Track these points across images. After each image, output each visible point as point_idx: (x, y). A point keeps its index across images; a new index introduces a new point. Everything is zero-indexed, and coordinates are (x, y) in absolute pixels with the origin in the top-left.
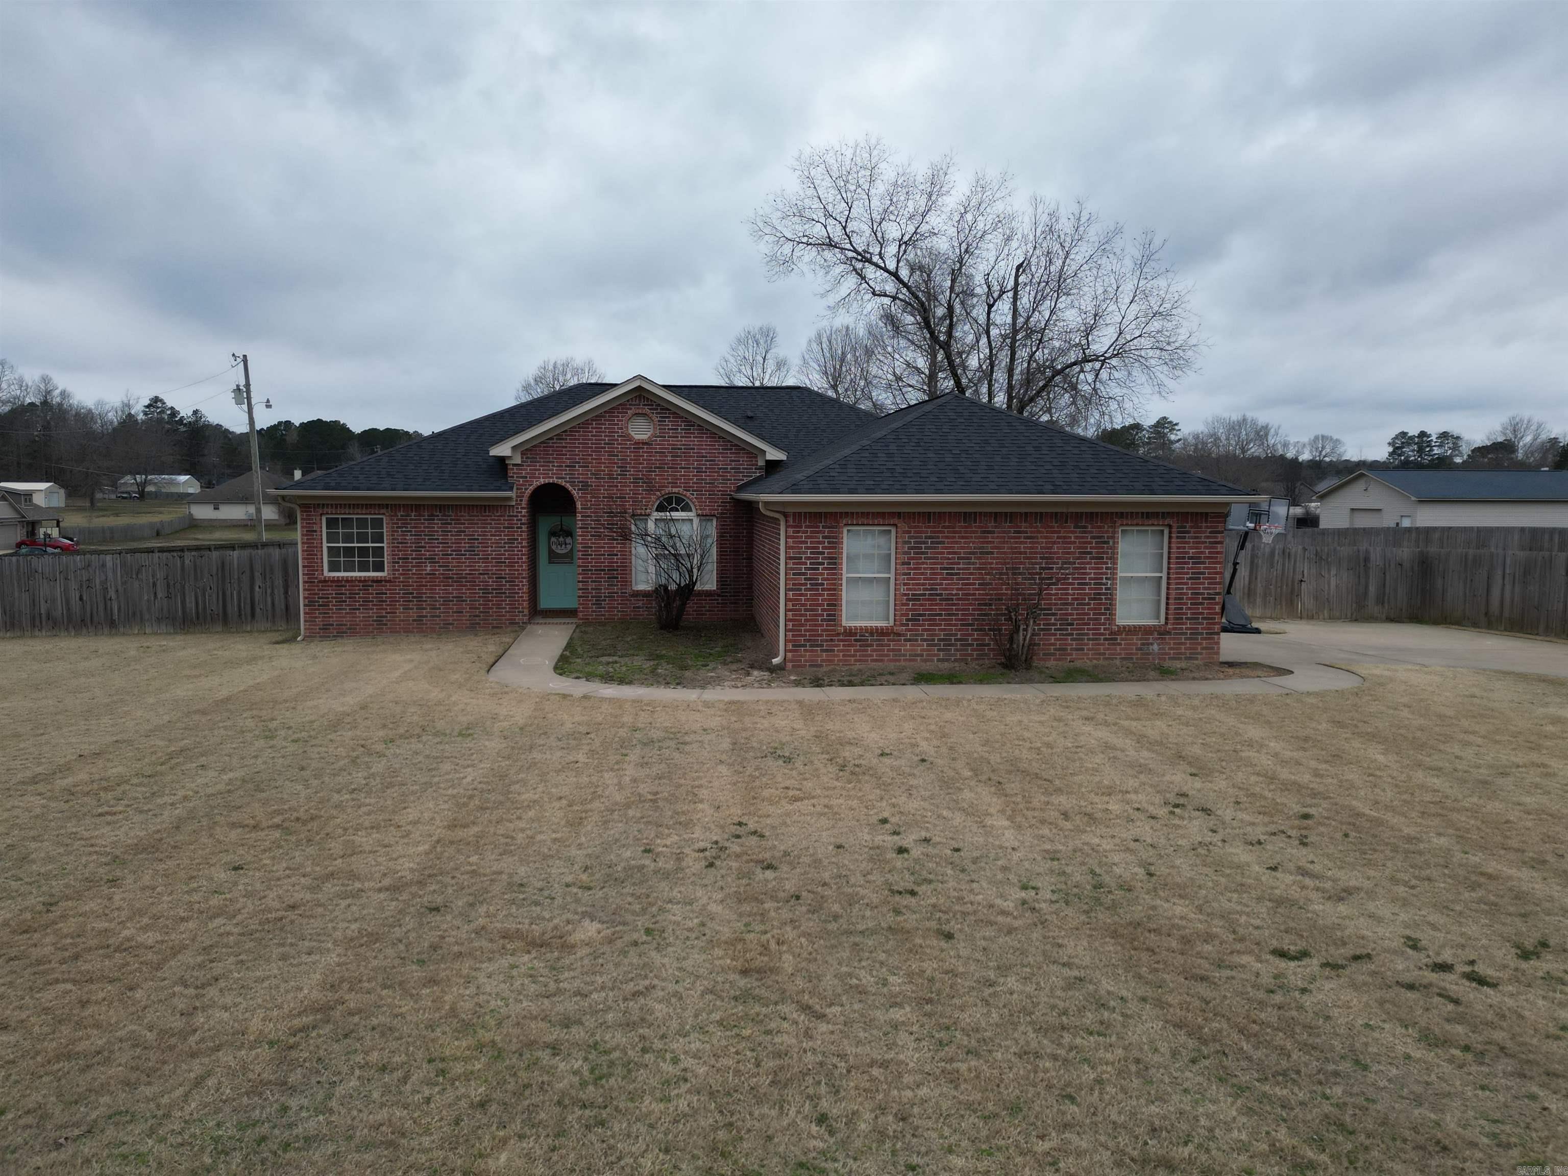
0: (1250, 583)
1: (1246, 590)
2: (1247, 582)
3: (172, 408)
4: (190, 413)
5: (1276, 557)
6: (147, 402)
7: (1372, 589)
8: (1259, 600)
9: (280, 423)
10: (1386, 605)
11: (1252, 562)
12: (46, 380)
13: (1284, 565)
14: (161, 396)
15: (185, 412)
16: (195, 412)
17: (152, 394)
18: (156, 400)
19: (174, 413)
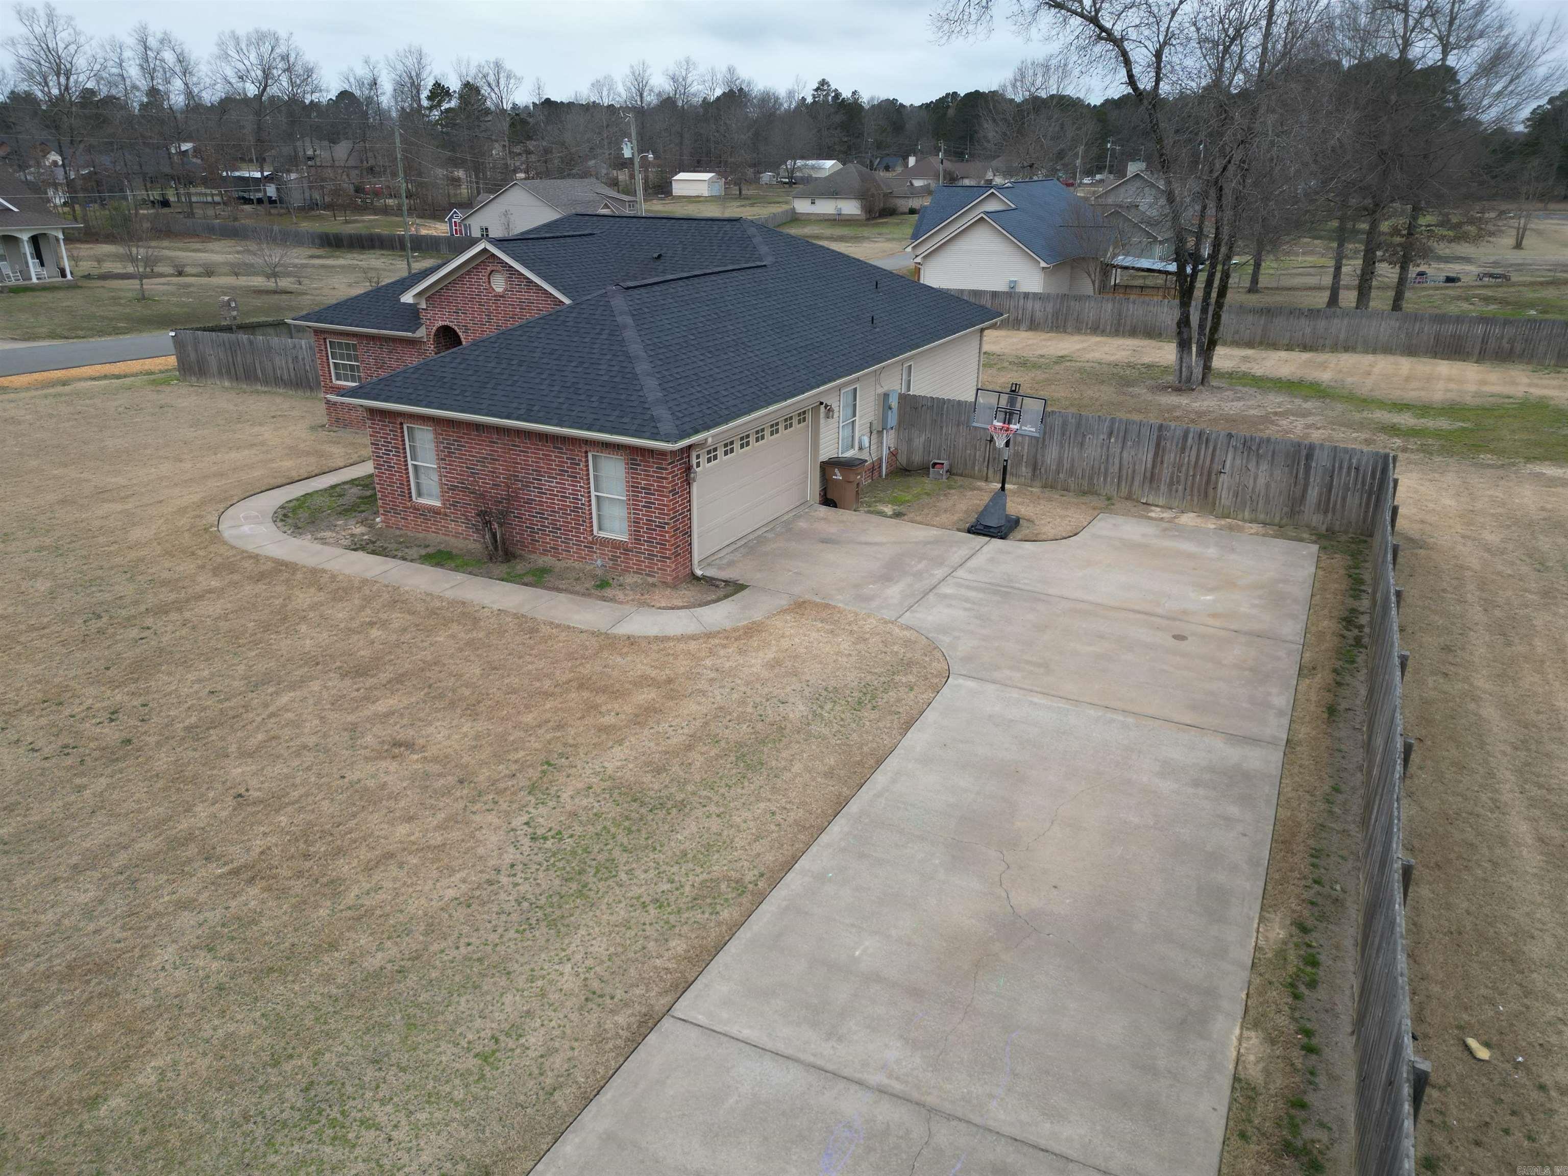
0: (1154, 467)
1: (1148, 475)
2: (1149, 465)
3: (836, 90)
4: (849, 95)
5: (1190, 441)
6: (816, 86)
7: (1313, 494)
8: (1164, 488)
9: (948, 95)
10: (1330, 515)
11: (1158, 445)
12: (731, 70)
13: (1199, 450)
14: (828, 79)
15: (846, 94)
16: (854, 93)
17: (820, 79)
18: (823, 83)
19: (837, 95)
